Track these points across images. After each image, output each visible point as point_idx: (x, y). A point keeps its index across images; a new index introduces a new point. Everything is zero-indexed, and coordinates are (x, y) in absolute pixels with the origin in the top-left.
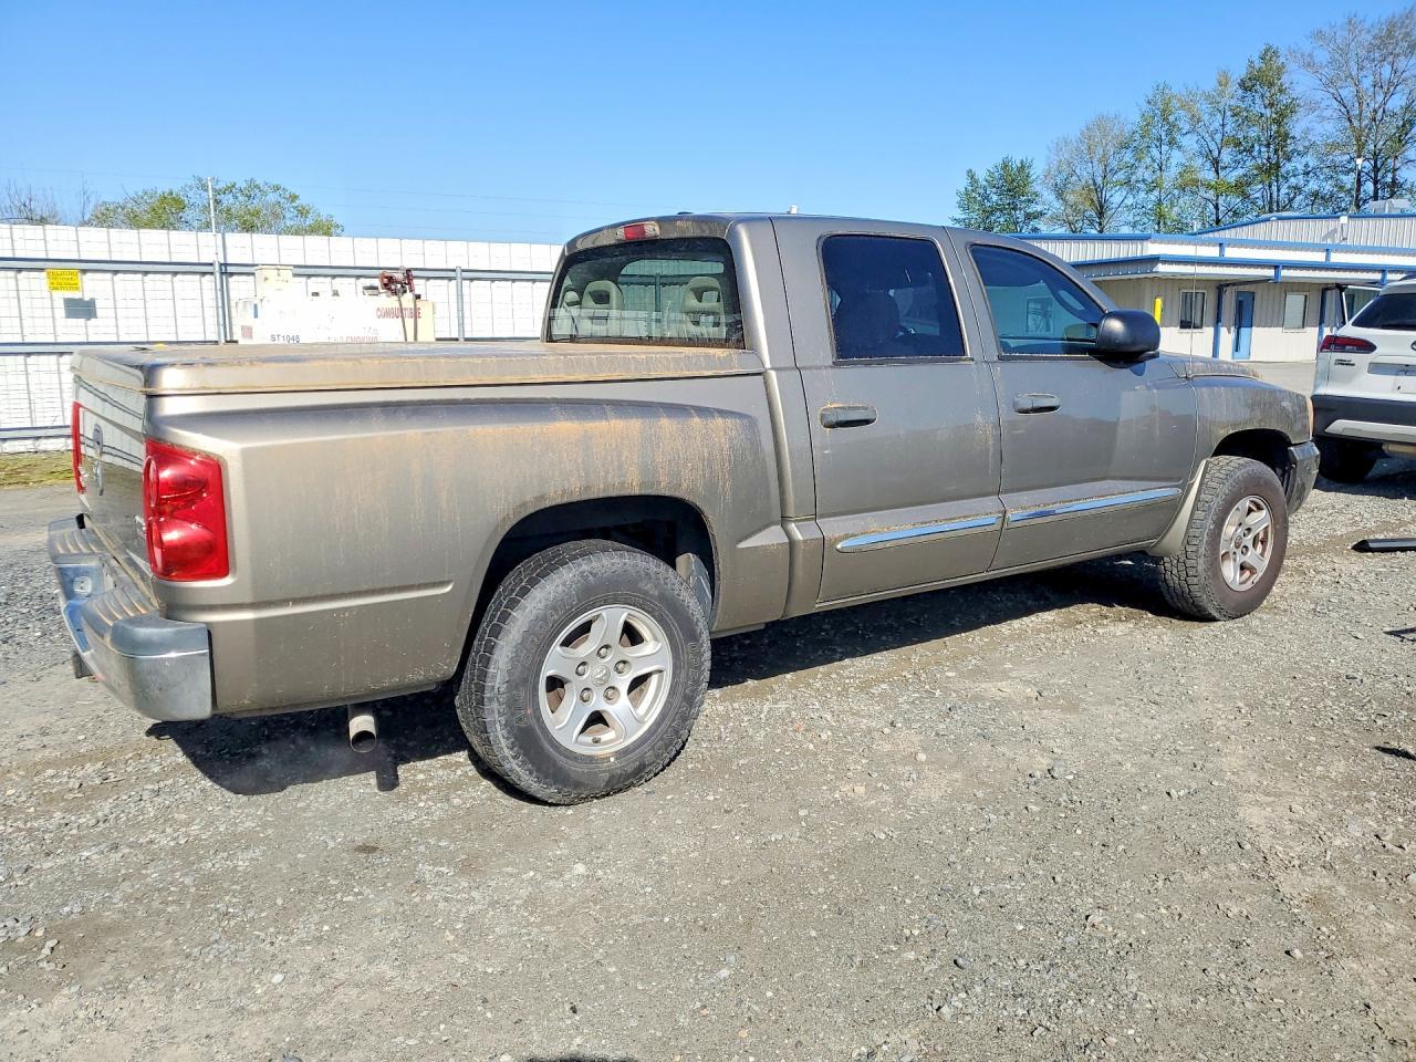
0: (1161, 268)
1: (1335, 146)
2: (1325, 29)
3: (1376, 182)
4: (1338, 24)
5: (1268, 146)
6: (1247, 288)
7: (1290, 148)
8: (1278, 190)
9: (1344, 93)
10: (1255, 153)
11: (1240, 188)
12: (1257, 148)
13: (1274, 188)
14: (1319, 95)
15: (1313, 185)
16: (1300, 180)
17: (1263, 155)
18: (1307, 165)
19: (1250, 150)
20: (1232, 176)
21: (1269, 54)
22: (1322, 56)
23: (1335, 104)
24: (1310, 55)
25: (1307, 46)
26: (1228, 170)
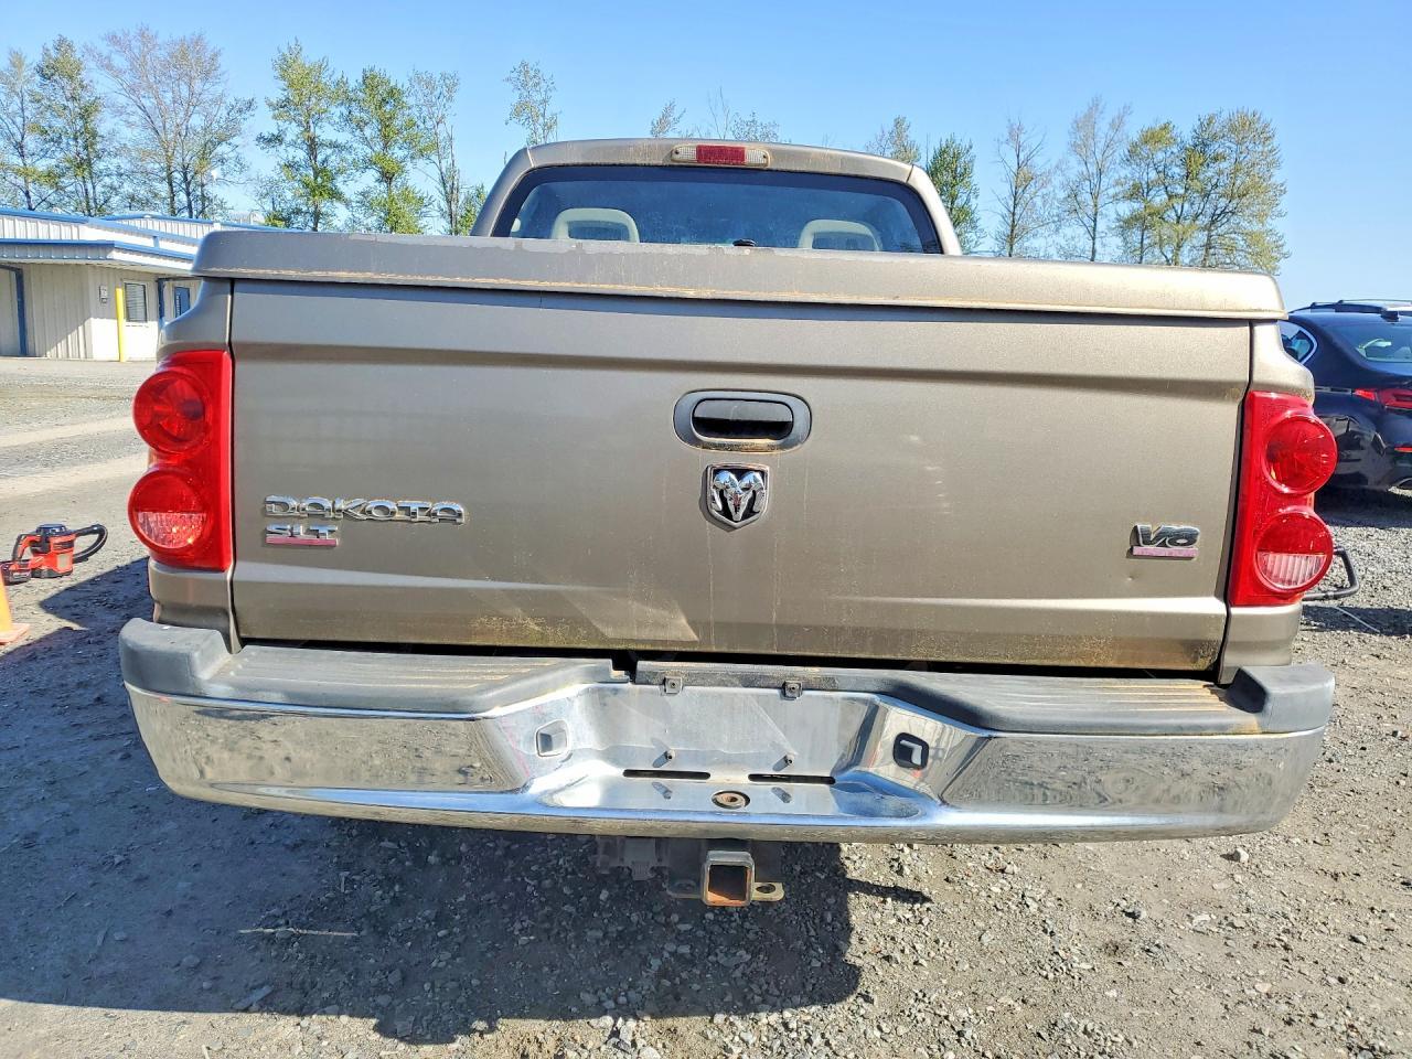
0: (115, 255)
1: (147, 154)
2: (119, 35)
3: (188, 194)
4: (132, 34)
5: (76, 139)
6: (182, 284)
7: (99, 147)
8: (94, 188)
9: (147, 103)
10: (63, 145)
11: (52, 177)
12: (65, 140)
13: (90, 186)
14: (122, 100)
15: (127, 188)
16: (115, 181)
17: (74, 149)
18: (119, 167)
19: (58, 141)
20: (42, 165)
21: (63, 45)
22: (119, 61)
23: (140, 112)
24: (108, 58)
25: (104, 48)
26: (36, 157)
